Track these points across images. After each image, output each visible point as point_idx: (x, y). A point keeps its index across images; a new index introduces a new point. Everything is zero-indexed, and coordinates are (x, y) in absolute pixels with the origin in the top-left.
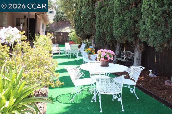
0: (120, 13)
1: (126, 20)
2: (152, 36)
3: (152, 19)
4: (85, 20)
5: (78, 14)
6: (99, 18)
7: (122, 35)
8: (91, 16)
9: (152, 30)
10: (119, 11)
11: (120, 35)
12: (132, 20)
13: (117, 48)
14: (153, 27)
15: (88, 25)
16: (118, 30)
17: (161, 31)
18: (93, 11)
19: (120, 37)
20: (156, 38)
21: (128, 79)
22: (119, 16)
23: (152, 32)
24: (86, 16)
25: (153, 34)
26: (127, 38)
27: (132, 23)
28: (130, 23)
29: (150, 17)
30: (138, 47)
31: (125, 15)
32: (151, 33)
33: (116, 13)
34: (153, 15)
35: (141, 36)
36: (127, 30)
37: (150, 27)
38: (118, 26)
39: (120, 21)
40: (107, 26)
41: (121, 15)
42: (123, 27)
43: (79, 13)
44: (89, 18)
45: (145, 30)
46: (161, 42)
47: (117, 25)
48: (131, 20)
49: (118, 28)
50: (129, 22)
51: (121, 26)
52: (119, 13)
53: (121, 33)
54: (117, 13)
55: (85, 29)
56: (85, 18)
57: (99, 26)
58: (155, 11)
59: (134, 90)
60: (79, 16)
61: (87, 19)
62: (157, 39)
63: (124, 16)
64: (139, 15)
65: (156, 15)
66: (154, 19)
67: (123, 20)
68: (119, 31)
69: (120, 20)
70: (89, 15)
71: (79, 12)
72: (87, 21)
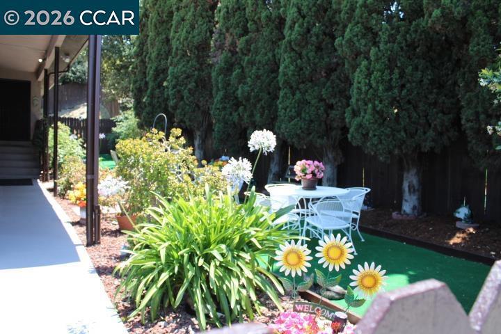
0: (295, 87)
1: (309, 103)
2: (375, 135)
3: (374, 107)
4: (179, 91)
5: (153, 74)
6: (224, 91)
7: (302, 132)
8: (195, 82)
9: (376, 126)
10: (294, 85)
11: (299, 132)
12: (322, 104)
13: (273, 158)
14: (376, 121)
15: (189, 106)
16: (292, 123)
17: (389, 129)
18: (199, 70)
19: (298, 135)
20: (381, 140)
21: (340, 210)
22: (294, 95)
23: (375, 130)
24: (183, 81)
25: (376, 134)
26: (313, 137)
27: (322, 108)
28: (320, 109)
29: (370, 105)
30: (330, 156)
31: (307, 91)
32: (373, 131)
33: (286, 87)
34: (377, 102)
35: (352, 136)
36: (312, 121)
37: (371, 121)
38: (293, 113)
39: (297, 105)
40: (252, 111)
41: (298, 92)
42: (303, 115)
43: (155, 71)
44: (189, 86)
45: (360, 126)
46: (391, 147)
47: (291, 111)
48: (319, 102)
49: (291, 118)
50: (316, 107)
51: (299, 114)
52: (291, 88)
53: (301, 128)
54: (288, 87)
55: (181, 115)
56: (178, 87)
57: (224, 108)
58: (380, 97)
59: (357, 227)
60: (155, 79)
61: (186, 91)
62: (384, 142)
63: (303, 94)
64: (336, 94)
65: (381, 102)
66: (378, 109)
67: (304, 103)
68: (295, 125)
69: (295, 101)
70: (189, 79)
71: (156, 68)
72: (186, 93)
